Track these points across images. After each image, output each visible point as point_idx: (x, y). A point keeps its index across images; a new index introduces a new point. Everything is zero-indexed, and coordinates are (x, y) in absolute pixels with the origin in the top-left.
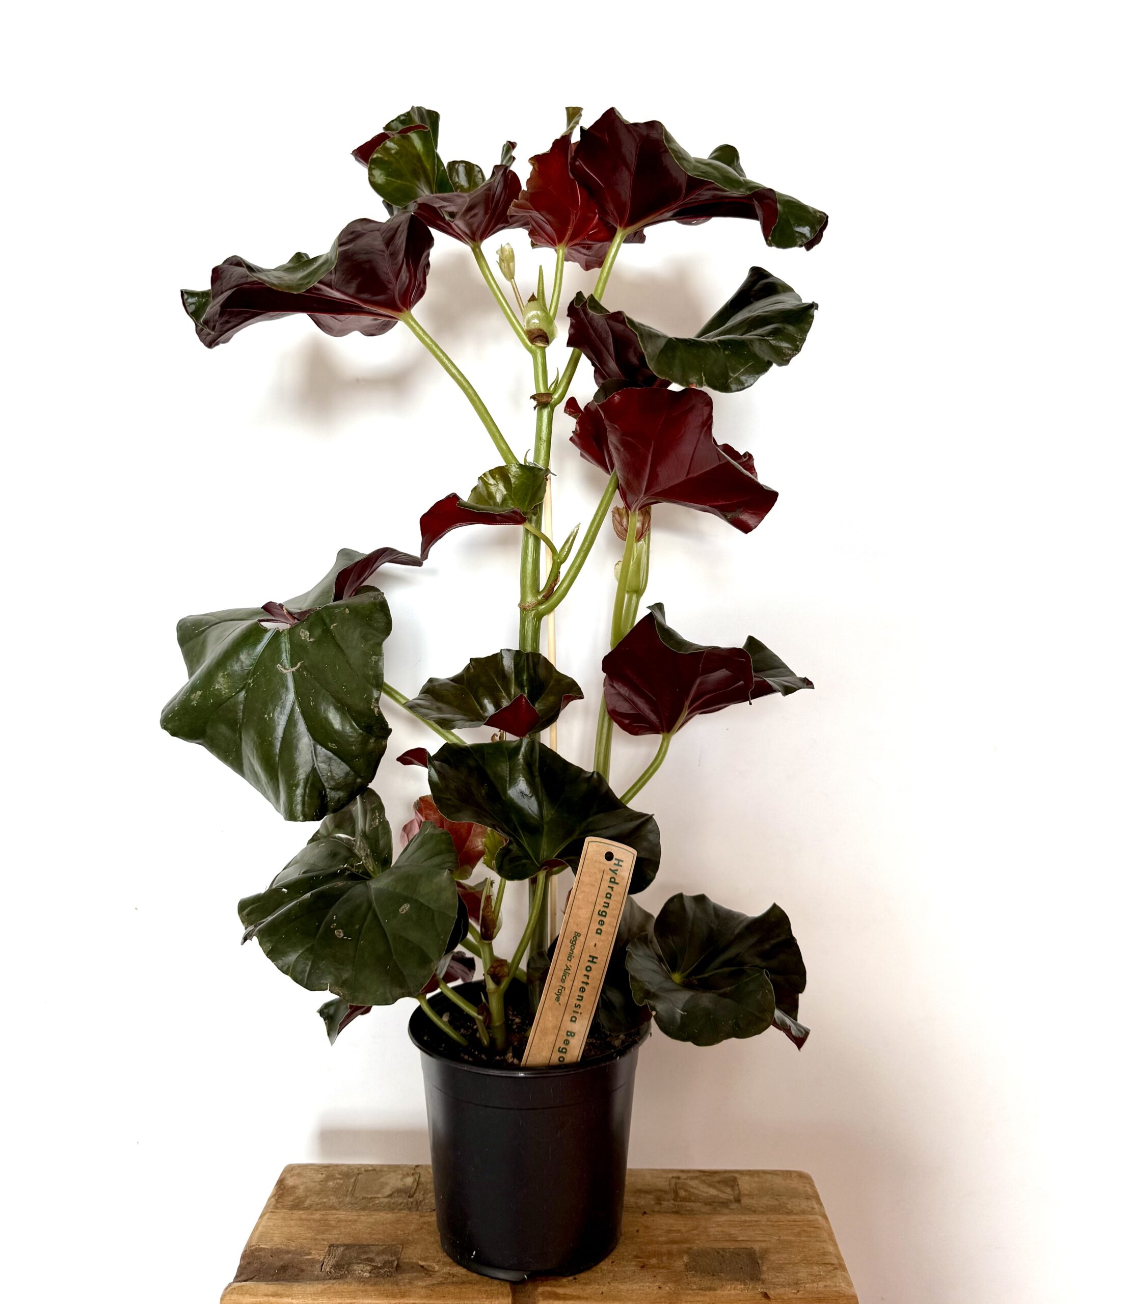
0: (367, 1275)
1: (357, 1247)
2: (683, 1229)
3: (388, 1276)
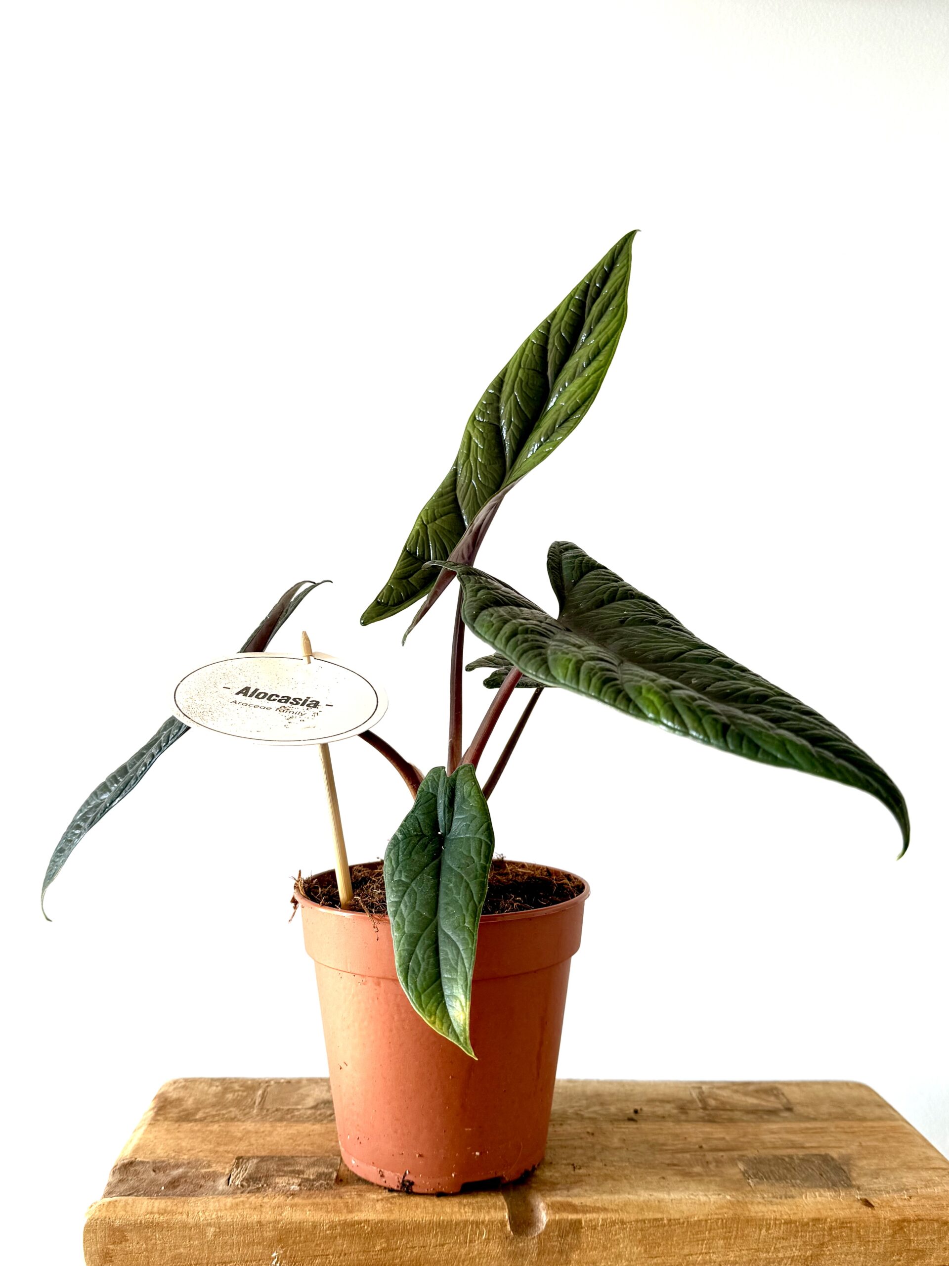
0: (295, 1187)
1: (277, 1159)
3: (325, 1188)
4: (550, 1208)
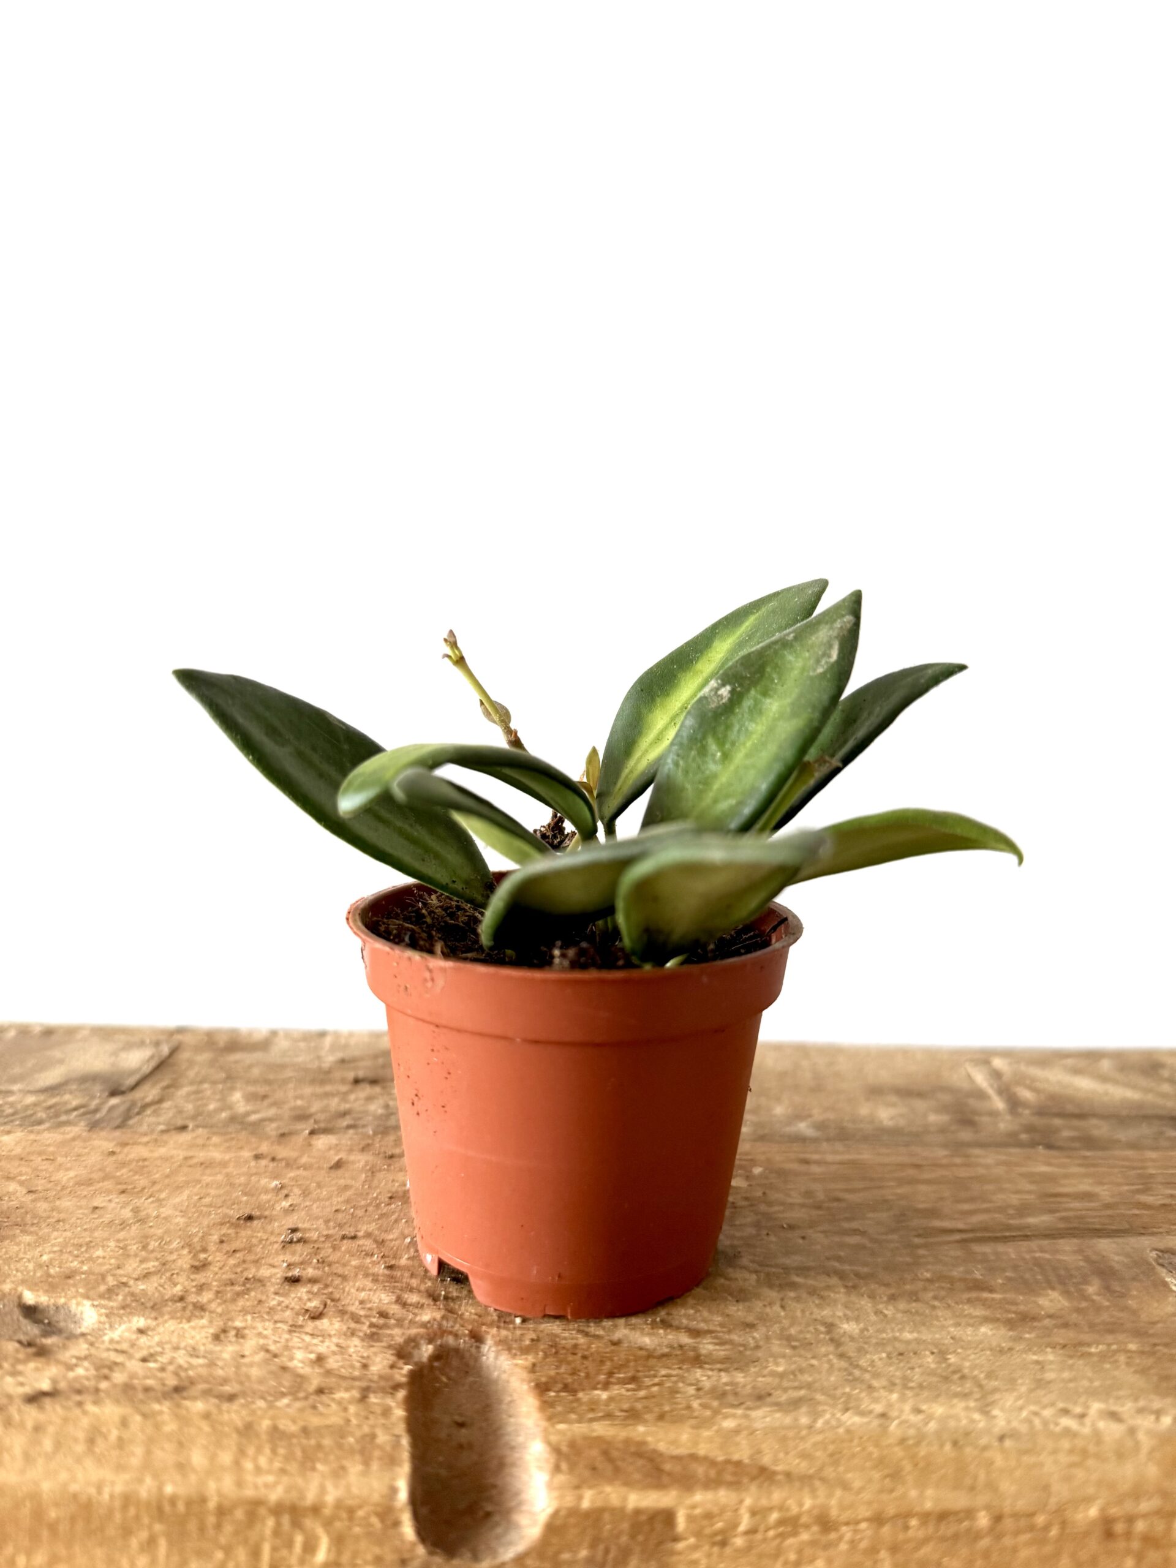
4: (564, 1466)
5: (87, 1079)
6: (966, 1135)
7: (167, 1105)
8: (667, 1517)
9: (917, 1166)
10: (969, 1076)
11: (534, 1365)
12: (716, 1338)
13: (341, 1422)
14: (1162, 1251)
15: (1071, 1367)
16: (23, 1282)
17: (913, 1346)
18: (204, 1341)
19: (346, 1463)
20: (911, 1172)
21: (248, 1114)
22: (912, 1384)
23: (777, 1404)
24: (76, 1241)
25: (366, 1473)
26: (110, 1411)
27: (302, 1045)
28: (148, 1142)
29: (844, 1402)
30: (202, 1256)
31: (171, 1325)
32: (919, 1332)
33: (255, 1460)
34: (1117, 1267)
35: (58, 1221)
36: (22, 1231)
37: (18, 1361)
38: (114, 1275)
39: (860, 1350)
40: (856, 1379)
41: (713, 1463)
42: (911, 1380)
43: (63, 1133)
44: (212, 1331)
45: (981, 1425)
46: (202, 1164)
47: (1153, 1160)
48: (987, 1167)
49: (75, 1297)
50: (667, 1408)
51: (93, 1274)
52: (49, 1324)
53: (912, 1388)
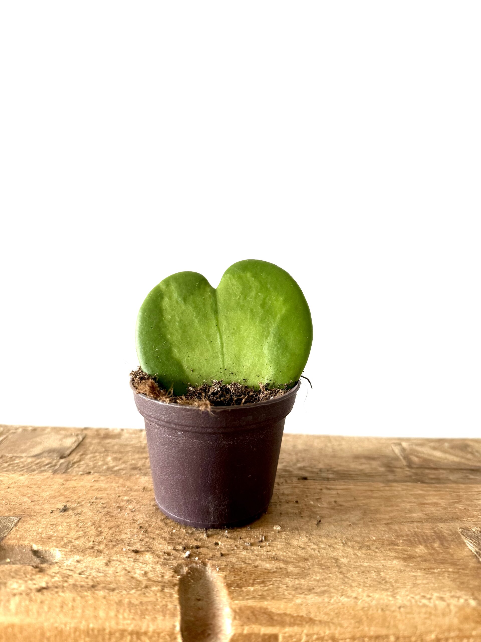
2: (443, 502)
4: (237, 617)
5: (51, 451)
6: (391, 477)
7: (82, 463)
8: (275, 637)
9: (372, 491)
10: (393, 450)
11: (226, 576)
12: (294, 564)
13: (155, 600)
14: (464, 529)
15: (427, 578)
16: (32, 540)
17: (368, 569)
18: (102, 566)
19: (157, 616)
20: (369, 493)
21: (114, 467)
22: (367, 585)
23: (316, 593)
24: (51, 523)
25: (164, 620)
26: (68, 595)
27: (133, 436)
28: (76, 480)
29: (341, 592)
30: (99, 529)
31: (89, 559)
32: (370, 563)
33: (123, 614)
34: (446, 535)
35: (44, 514)
36: (30, 519)
37: (33, 574)
38: (66, 538)
39: (348, 571)
40: (346, 583)
41: (292, 616)
42: (367, 583)
43: (43, 476)
44: (105, 561)
45: (392, 602)
46: (97, 489)
47: (462, 489)
48: (398, 491)
49: (52, 547)
50: (275, 594)
51: (58, 537)
52: (43, 557)
53: (367, 587)
